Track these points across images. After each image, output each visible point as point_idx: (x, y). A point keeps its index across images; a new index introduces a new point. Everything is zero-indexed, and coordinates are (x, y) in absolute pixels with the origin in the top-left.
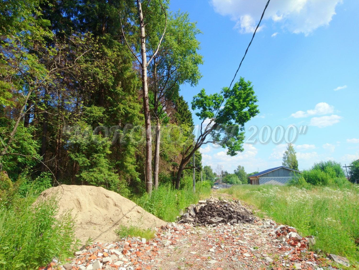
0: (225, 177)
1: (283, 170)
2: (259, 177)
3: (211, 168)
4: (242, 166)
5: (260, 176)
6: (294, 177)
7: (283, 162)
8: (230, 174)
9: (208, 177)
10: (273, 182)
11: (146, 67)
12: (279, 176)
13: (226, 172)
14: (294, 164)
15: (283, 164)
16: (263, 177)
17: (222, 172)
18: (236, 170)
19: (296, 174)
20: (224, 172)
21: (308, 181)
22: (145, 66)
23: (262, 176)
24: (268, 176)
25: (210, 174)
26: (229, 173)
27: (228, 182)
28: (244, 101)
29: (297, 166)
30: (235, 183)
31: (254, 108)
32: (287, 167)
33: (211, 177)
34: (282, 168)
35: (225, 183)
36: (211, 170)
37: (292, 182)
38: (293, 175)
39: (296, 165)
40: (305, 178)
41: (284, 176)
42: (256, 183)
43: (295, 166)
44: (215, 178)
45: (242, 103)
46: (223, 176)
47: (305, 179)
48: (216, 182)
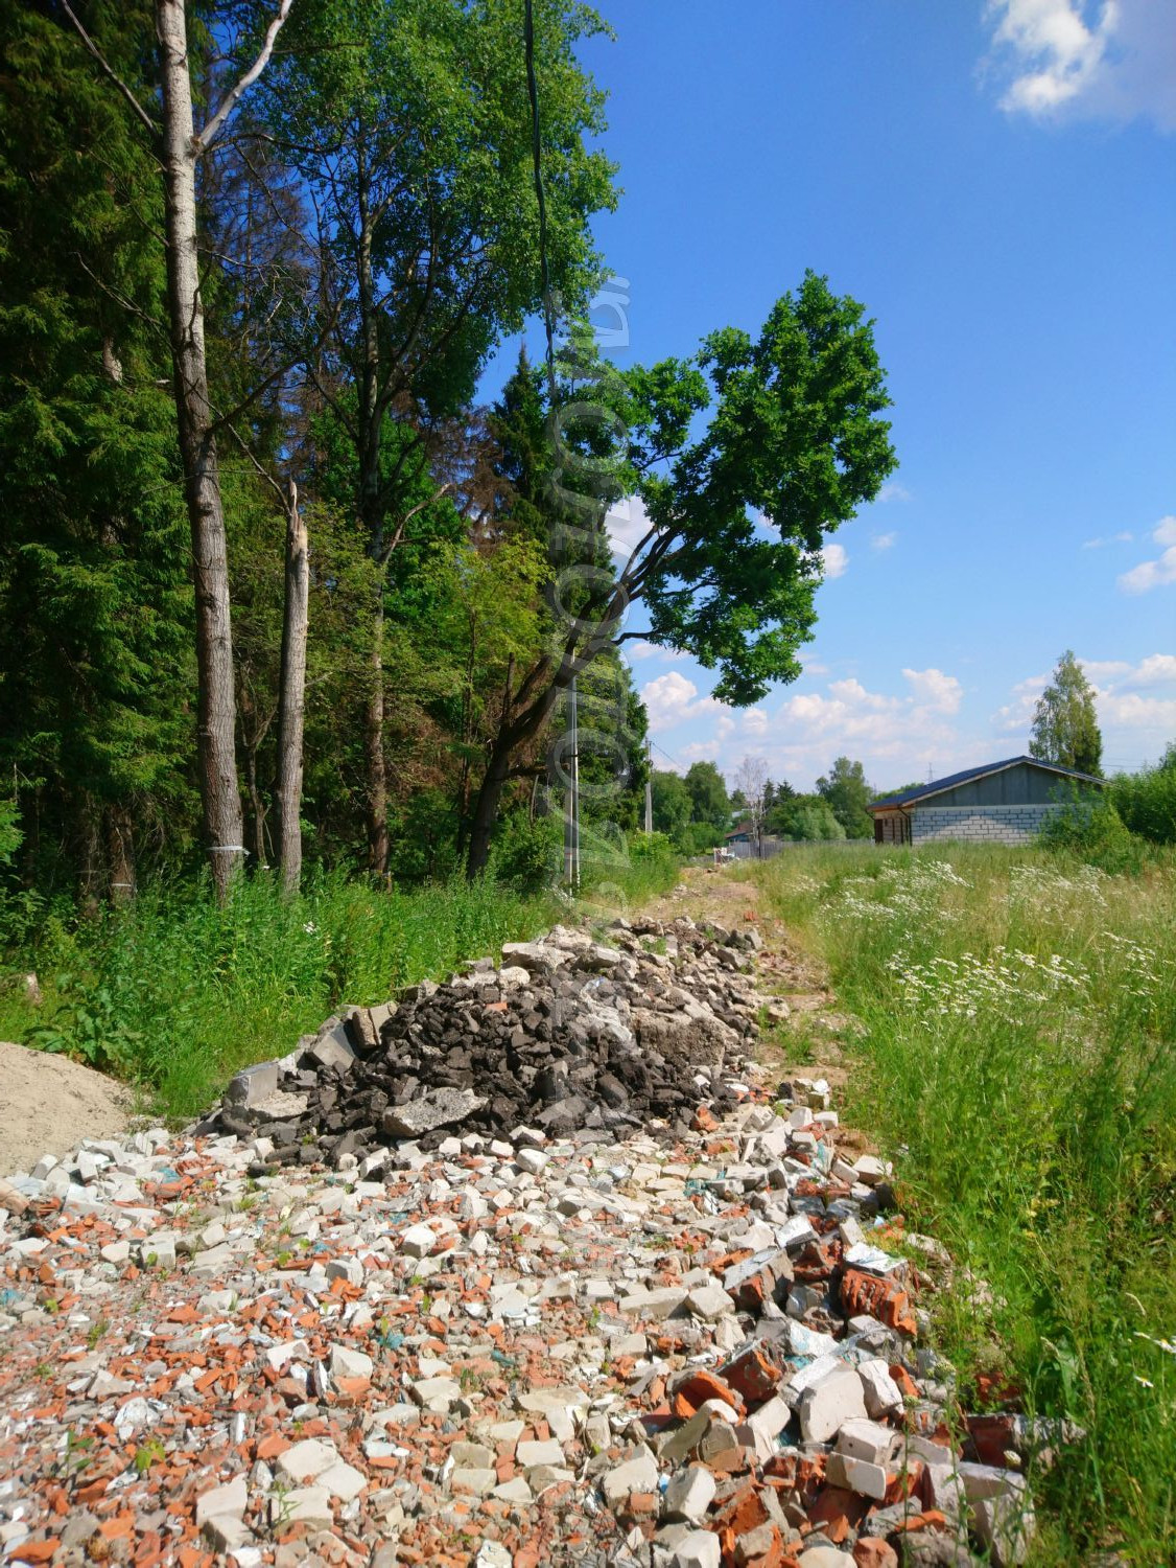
0: (776, 810)
1: (1024, 774)
2: (911, 806)
3: (718, 772)
4: (852, 759)
5: (919, 804)
6: (1071, 805)
7: (1034, 739)
8: (799, 796)
9: (704, 811)
10: (977, 827)
11: (191, 154)
12: (1004, 803)
13: (785, 791)
14: (1081, 747)
15: (1034, 748)
16: (933, 809)
17: (769, 788)
18: (828, 777)
19: (1081, 791)
20: (776, 787)
21: (1135, 825)
22: (179, 150)
23: (929, 802)
24: (954, 804)
25: (713, 796)
26: (796, 790)
27: (788, 831)
28: (810, 398)
29: (1099, 753)
30: (817, 832)
31: (867, 441)
32: (1046, 762)
33: (715, 808)
34: (1022, 766)
35: (773, 833)
36: (720, 781)
37: (1058, 828)
38: (1065, 797)
39: (1093, 752)
40: (1121, 812)
41: (1029, 802)
42: (898, 833)
43: (1086, 754)
44: (735, 815)
45: (798, 406)
46: (769, 803)
47: (1123, 818)
48: (735, 832)
